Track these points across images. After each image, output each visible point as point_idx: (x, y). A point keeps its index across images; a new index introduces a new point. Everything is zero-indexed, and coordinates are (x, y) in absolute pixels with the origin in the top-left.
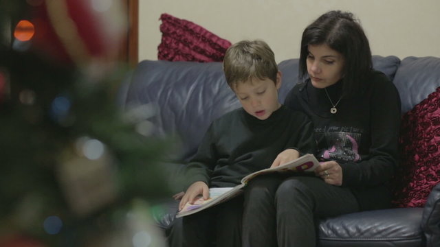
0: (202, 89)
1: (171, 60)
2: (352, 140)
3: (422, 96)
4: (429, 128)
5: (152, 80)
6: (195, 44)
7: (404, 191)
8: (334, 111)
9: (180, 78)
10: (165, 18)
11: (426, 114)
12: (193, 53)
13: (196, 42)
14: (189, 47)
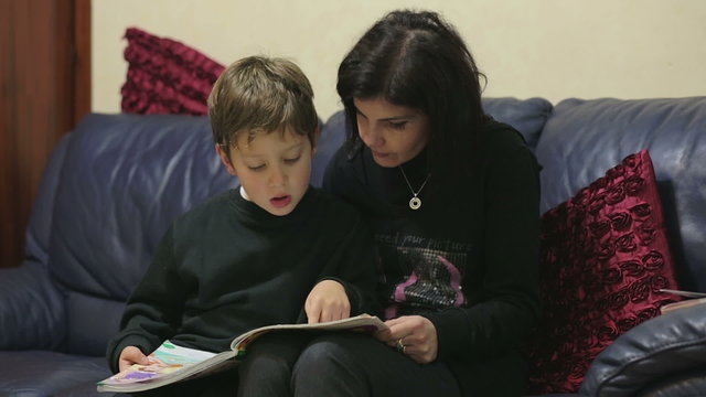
0: (190, 164)
1: (143, 112)
2: (450, 266)
3: (590, 174)
4: (608, 235)
5: (102, 148)
6: (184, 82)
7: (554, 358)
8: (415, 203)
9: (154, 143)
10: (134, 35)
11: (602, 207)
12: (181, 99)
13: (186, 79)
14: (173, 87)
